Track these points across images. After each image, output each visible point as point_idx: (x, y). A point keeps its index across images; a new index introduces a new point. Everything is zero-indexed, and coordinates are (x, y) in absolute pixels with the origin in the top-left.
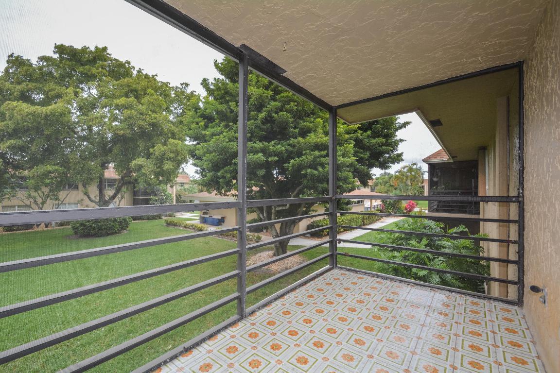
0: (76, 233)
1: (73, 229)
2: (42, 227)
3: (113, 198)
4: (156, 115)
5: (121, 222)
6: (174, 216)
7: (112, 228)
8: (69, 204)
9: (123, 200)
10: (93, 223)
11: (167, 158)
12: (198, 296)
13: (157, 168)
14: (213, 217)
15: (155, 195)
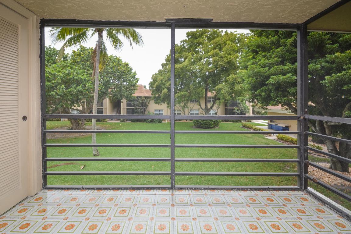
0: (195, 125)
1: (194, 123)
2: (184, 121)
3: (211, 107)
4: (230, 56)
5: (215, 122)
6: (251, 122)
7: (210, 125)
8: (195, 110)
9: (219, 109)
10: (202, 121)
11: (236, 83)
12: (243, 179)
13: (230, 89)
14: (279, 125)
15: (237, 106)
